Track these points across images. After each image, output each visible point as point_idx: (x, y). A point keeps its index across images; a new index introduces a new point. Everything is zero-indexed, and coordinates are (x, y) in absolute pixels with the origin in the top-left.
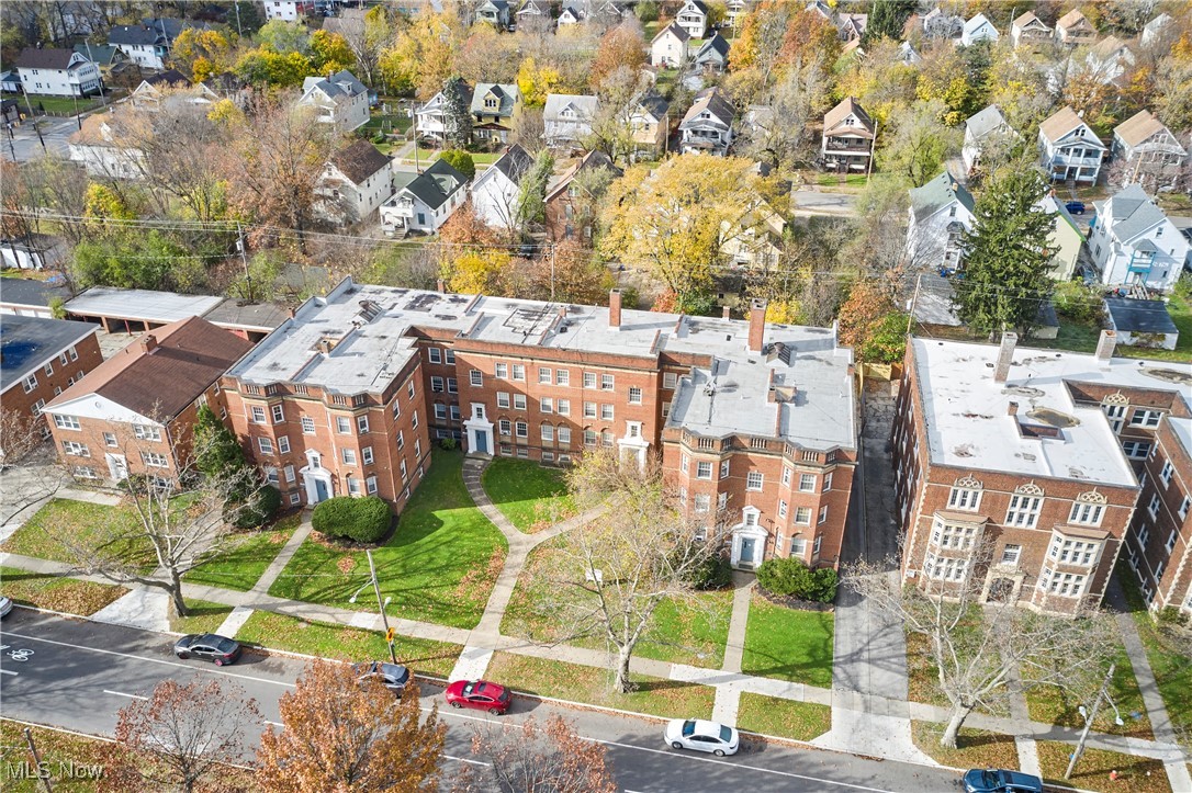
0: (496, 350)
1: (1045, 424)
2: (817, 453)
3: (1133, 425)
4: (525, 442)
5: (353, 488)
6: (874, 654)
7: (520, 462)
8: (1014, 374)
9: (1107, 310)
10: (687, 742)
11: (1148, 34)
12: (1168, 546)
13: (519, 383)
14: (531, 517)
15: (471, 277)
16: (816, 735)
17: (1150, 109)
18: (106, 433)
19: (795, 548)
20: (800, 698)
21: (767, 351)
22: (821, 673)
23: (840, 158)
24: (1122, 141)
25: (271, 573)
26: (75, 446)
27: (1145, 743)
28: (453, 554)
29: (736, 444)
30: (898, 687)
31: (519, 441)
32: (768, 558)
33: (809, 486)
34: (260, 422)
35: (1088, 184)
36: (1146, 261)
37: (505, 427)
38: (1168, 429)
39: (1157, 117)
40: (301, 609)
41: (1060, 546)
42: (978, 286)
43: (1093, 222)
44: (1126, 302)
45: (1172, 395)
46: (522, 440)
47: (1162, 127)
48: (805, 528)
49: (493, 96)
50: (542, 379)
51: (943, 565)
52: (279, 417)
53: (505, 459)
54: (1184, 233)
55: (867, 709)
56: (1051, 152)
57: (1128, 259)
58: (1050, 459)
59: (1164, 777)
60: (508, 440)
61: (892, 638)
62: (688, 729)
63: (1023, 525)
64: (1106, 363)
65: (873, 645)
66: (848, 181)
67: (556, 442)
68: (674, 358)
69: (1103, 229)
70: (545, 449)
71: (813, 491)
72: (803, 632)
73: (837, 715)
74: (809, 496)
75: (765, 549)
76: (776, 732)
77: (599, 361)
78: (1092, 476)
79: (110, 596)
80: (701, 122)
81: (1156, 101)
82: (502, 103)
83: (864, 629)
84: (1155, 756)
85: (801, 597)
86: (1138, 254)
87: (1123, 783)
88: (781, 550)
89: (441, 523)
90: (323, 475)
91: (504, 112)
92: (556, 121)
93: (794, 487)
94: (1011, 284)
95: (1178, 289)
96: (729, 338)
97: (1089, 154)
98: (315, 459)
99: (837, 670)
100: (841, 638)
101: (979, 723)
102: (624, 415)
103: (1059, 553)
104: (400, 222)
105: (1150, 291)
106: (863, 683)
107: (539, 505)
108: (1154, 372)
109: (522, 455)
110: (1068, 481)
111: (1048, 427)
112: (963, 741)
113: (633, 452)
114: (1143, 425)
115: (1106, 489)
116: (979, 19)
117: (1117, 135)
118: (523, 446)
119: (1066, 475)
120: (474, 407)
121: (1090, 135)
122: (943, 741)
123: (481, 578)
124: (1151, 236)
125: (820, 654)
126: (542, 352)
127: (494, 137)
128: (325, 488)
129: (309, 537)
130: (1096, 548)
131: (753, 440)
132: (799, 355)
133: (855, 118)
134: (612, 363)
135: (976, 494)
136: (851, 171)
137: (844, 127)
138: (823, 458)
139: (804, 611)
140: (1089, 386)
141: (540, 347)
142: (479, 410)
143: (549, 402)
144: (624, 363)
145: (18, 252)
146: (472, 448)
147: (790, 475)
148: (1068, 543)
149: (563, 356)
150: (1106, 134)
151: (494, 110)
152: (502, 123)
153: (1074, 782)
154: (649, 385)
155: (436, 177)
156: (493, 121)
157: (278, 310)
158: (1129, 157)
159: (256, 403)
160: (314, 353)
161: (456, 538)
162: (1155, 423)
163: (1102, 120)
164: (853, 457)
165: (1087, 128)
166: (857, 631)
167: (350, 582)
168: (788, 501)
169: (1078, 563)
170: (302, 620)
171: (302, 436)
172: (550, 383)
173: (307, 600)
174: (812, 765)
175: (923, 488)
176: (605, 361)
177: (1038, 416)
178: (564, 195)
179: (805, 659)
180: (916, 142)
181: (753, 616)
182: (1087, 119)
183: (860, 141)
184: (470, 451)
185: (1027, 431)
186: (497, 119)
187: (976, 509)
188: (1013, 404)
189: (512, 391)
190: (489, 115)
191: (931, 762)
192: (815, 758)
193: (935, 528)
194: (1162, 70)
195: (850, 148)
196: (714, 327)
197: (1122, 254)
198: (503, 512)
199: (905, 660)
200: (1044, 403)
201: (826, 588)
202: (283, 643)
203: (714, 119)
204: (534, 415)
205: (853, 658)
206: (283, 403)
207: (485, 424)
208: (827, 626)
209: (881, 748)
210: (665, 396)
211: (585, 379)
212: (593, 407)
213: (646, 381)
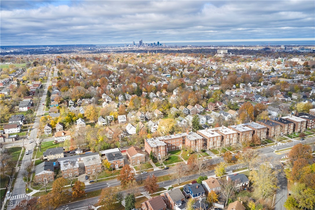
0: (168, 140)
5: (164, 156)
6: (211, 153)
9: (203, 126)
18: (138, 158)
20: (209, 157)
21: (189, 134)
25: (163, 164)
26: (134, 161)
29: (196, 140)
30: (214, 154)
34: (155, 151)
36: (202, 121)
38: (219, 132)
41: (218, 142)
45: (217, 130)
46: (170, 149)
47: (192, 106)
51: (211, 146)
58: (214, 135)
63: (215, 141)
67: (174, 148)
68: (184, 136)
70: (172, 149)
75: (198, 149)
77: (178, 139)
79: (153, 169)
80: (141, 116)
83: (208, 152)
88: (200, 149)
90: (160, 155)
92: (121, 119)
95: (206, 123)
97: (187, 111)
99: (209, 155)
102: (180, 144)
105: (204, 124)
106: (211, 155)
107: (177, 153)
108: (214, 129)
109: (171, 151)
111: (212, 134)
115: (219, 136)
119: (216, 136)
121: (186, 109)
122: (219, 156)
123: (180, 159)
124: (202, 118)
125: (207, 155)
126: (172, 139)
128: (160, 157)
137: (159, 113)
139: (204, 153)
143: (173, 144)
144: (180, 138)
149: (174, 139)
156: (111, 121)
158: (190, 111)
160: (155, 144)
164: (204, 139)
168: (200, 144)
171: (158, 152)
172: (173, 142)
173: (169, 164)
175: (208, 140)
178: (143, 128)
187: (212, 140)
189: (169, 144)
193: (210, 143)
195: (161, 115)
197: (200, 121)
198: (175, 155)
200: (211, 132)
203: (143, 115)
204: (172, 146)
206: (157, 149)
208: (206, 153)
210: (183, 141)
211: (176, 141)
212: (177, 143)
213: (182, 139)
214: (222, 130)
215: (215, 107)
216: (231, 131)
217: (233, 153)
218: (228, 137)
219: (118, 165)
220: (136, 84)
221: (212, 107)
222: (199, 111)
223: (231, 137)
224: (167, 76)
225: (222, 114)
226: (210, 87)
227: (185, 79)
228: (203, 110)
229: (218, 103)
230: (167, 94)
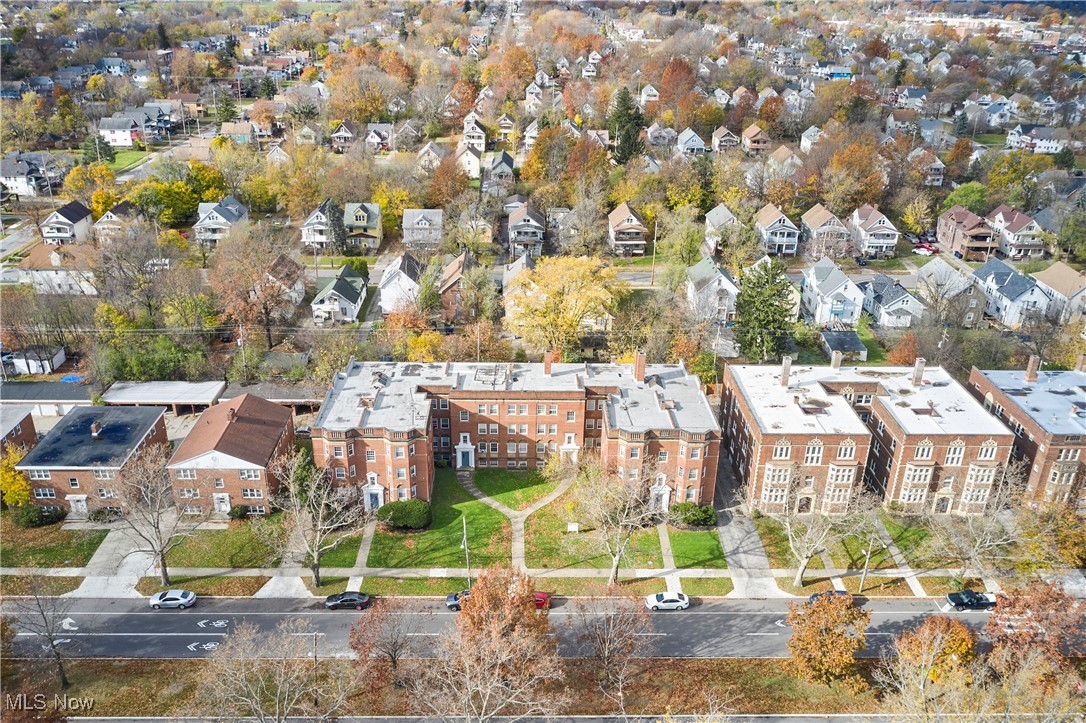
0: (479, 396)
1: (814, 407)
2: (700, 434)
3: (857, 404)
4: (496, 456)
5: (401, 495)
6: (746, 548)
7: (493, 469)
8: (792, 381)
9: (824, 339)
10: (662, 605)
11: (806, 143)
12: (887, 468)
13: (493, 416)
14: (517, 501)
15: (424, 350)
16: (727, 593)
17: (823, 202)
18: (215, 478)
19: (688, 496)
20: (713, 576)
21: (647, 380)
22: (720, 562)
23: (625, 246)
24: (808, 225)
25: (363, 555)
26: (189, 491)
27: (894, 571)
28: (476, 529)
29: (652, 435)
30: (763, 563)
31: (492, 456)
32: (672, 504)
33: (696, 455)
34: (338, 457)
35: (791, 255)
36: (840, 307)
37: (483, 447)
38: (878, 403)
39: (827, 208)
40: (394, 572)
41: (834, 473)
42: (751, 330)
43: (803, 283)
44: (834, 334)
45: (876, 384)
46: (494, 454)
47: (833, 215)
48: (694, 482)
49: (362, 213)
50: (509, 412)
51: (773, 493)
52: (351, 452)
53: (483, 469)
54: (858, 285)
55: (750, 576)
56: (766, 236)
57: (829, 306)
58: (823, 424)
59: (907, 585)
60: (484, 456)
61: (753, 539)
62: (660, 598)
63: (814, 464)
64: (837, 370)
65: (743, 544)
66: (634, 263)
67: (518, 453)
68: (594, 390)
69: (811, 287)
70: (510, 459)
71: (698, 458)
72: (703, 543)
73: (735, 581)
74: (696, 462)
75: (670, 499)
76: (706, 594)
77: (548, 396)
78: (845, 431)
79: (261, 582)
80: (523, 226)
81: (825, 197)
82: (369, 217)
83: (736, 537)
84: (900, 576)
85: (696, 524)
86: (835, 302)
87: (887, 590)
88: (679, 499)
89: (460, 512)
90: (378, 489)
91: (371, 224)
92: (413, 229)
93: (687, 457)
94: (771, 327)
95: (861, 322)
96: (620, 375)
97: (789, 235)
98: (373, 479)
99: (728, 559)
100: (725, 543)
101: (811, 574)
102: (563, 430)
103: (834, 477)
104: (327, 315)
105: (845, 325)
106: (744, 564)
107: (518, 494)
108: (863, 373)
109: (496, 465)
110: (835, 435)
111: (816, 408)
112: (805, 583)
113: (568, 454)
114: (863, 404)
115: (854, 437)
116: (688, 133)
117: (804, 221)
118: (495, 459)
119: (833, 432)
120: (462, 435)
121: (788, 222)
122: (794, 584)
123: (502, 539)
124: (841, 290)
125: (717, 553)
126: (508, 394)
127: (363, 244)
128: (376, 498)
129: (376, 531)
130: (853, 471)
131: (661, 431)
132: (666, 381)
133: (633, 217)
134: (556, 396)
135: (787, 448)
136: (634, 255)
137: (626, 224)
138: (703, 437)
139: (700, 532)
140: (832, 383)
141: (508, 391)
142: (465, 437)
143: (514, 427)
144: (564, 396)
145: (30, 361)
146: (459, 464)
147: (684, 450)
148: (838, 471)
149: (524, 396)
150: (797, 219)
151: (363, 223)
152: (370, 232)
153: (864, 593)
154: (580, 409)
155: (349, 279)
156: (362, 231)
157: (275, 386)
158: (815, 236)
159: (337, 444)
160: (363, 409)
161: (474, 519)
162: (868, 401)
163: (793, 211)
164: (719, 435)
165: (786, 218)
166: (733, 538)
167: (417, 553)
168: (684, 467)
169: (845, 481)
170: (398, 578)
171: (365, 464)
172: (515, 414)
173: (395, 567)
174: (730, 607)
175: (758, 450)
176: (552, 396)
177: (809, 403)
178: (455, 288)
179: (709, 556)
180: (685, 236)
181: (672, 538)
182: (784, 211)
183: (637, 233)
184: (459, 466)
185: (806, 412)
186: (365, 230)
187: (788, 458)
188: (796, 397)
189: (488, 422)
190: (359, 227)
191: (790, 596)
192: (730, 604)
193: (767, 472)
194: (825, 177)
195: (632, 239)
196: (607, 369)
197: (825, 303)
198: (498, 501)
199: (763, 549)
200: (812, 396)
201: (711, 516)
202: (393, 592)
203: (533, 222)
204: (504, 436)
205: (735, 552)
206: (355, 443)
207: (469, 447)
208: (715, 538)
209: (762, 594)
210: (588, 415)
211: (538, 409)
212: (543, 427)
213: (578, 406)
214: (904, 392)
215: (976, 238)
216: (970, 417)
217: (919, 591)
218: (926, 453)
219: (84, 496)
220: (655, 92)
221: (960, 232)
222: (867, 243)
223: (954, 459)
224: (832, 75)
225: (991, 283)
226: (1013, 138)
227: (906, 92)
228: (895, 241)
229: (1000, 216)
230: (761, 146)
